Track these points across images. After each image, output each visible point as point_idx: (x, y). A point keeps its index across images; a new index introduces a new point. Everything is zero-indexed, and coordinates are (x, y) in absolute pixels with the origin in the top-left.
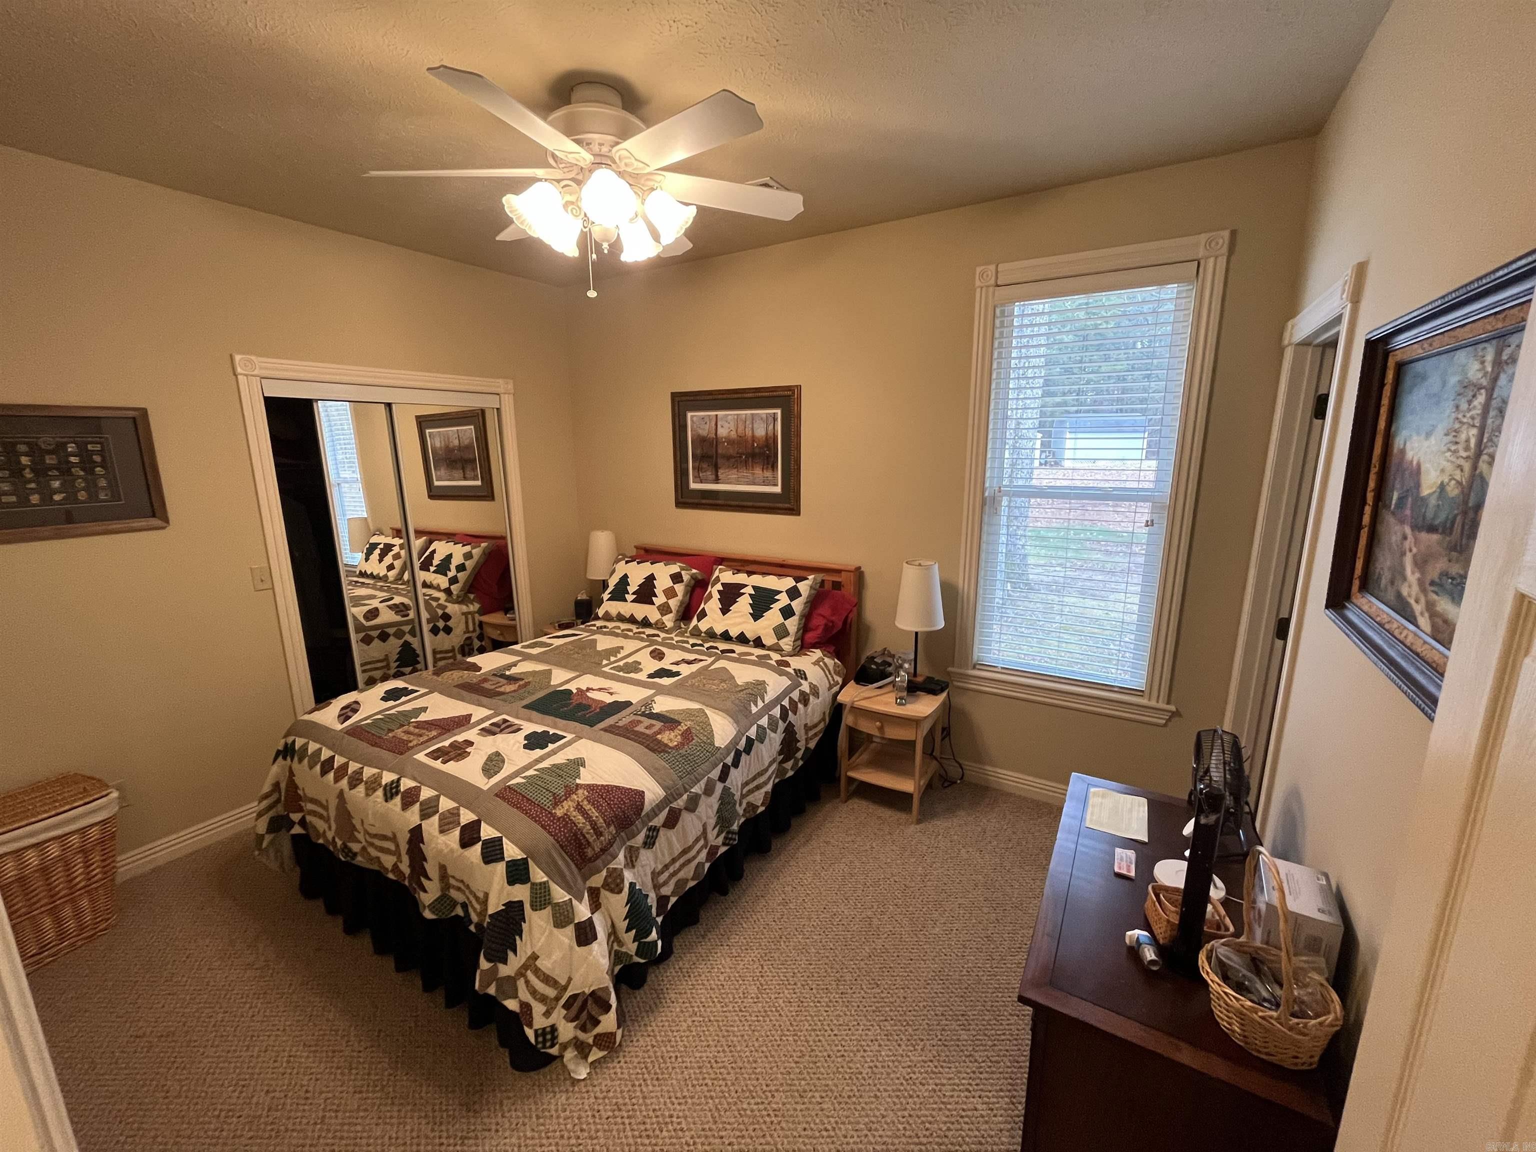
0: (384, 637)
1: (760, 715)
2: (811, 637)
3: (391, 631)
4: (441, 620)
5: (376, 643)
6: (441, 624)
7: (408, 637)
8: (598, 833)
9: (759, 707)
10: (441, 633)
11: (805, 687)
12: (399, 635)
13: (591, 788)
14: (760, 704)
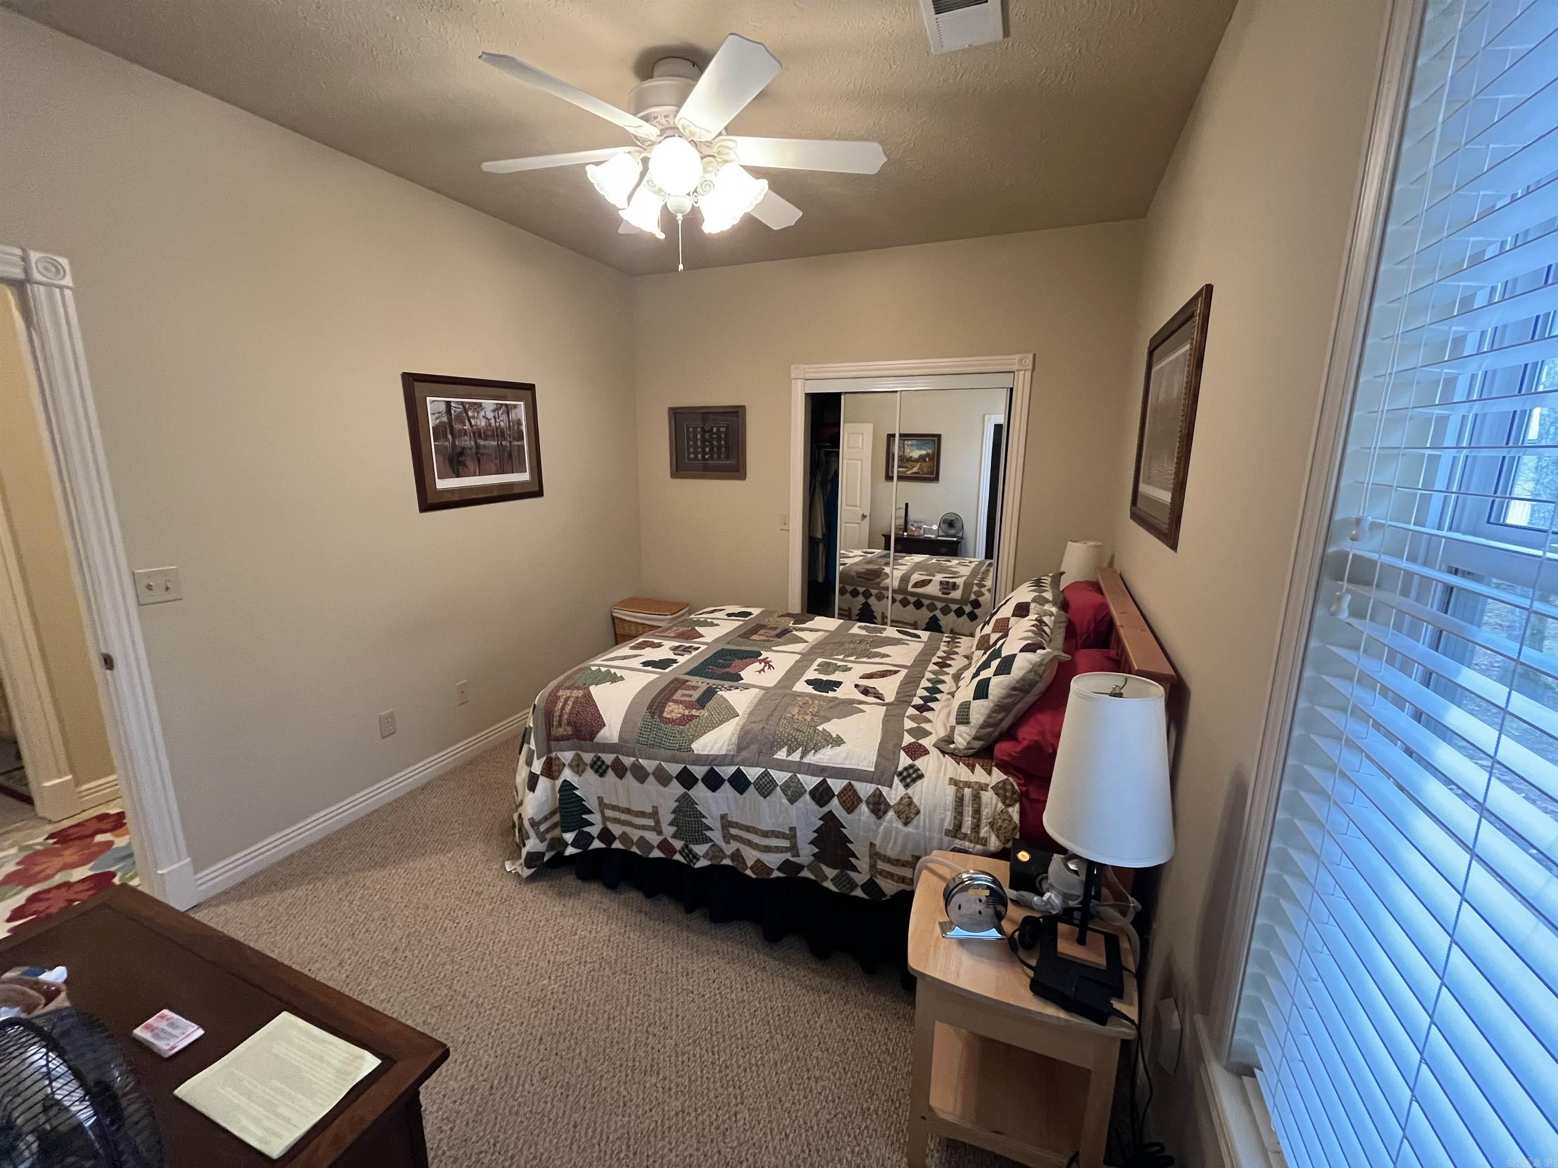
0: (918, 605)
1: (782, 766)
2: (1004, 748)
3: (926, 602)
4: (969, 605)
5: (911, 607)
6: (968, 609)
7: (938, 613)
8: (560, 725)
9: (790, 758)
10: (965, 617)
11: (895, 793)
12: (932, 608)
13: (588, 697)
14: (796, 757)
